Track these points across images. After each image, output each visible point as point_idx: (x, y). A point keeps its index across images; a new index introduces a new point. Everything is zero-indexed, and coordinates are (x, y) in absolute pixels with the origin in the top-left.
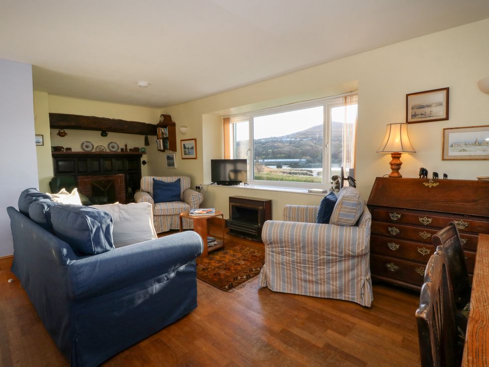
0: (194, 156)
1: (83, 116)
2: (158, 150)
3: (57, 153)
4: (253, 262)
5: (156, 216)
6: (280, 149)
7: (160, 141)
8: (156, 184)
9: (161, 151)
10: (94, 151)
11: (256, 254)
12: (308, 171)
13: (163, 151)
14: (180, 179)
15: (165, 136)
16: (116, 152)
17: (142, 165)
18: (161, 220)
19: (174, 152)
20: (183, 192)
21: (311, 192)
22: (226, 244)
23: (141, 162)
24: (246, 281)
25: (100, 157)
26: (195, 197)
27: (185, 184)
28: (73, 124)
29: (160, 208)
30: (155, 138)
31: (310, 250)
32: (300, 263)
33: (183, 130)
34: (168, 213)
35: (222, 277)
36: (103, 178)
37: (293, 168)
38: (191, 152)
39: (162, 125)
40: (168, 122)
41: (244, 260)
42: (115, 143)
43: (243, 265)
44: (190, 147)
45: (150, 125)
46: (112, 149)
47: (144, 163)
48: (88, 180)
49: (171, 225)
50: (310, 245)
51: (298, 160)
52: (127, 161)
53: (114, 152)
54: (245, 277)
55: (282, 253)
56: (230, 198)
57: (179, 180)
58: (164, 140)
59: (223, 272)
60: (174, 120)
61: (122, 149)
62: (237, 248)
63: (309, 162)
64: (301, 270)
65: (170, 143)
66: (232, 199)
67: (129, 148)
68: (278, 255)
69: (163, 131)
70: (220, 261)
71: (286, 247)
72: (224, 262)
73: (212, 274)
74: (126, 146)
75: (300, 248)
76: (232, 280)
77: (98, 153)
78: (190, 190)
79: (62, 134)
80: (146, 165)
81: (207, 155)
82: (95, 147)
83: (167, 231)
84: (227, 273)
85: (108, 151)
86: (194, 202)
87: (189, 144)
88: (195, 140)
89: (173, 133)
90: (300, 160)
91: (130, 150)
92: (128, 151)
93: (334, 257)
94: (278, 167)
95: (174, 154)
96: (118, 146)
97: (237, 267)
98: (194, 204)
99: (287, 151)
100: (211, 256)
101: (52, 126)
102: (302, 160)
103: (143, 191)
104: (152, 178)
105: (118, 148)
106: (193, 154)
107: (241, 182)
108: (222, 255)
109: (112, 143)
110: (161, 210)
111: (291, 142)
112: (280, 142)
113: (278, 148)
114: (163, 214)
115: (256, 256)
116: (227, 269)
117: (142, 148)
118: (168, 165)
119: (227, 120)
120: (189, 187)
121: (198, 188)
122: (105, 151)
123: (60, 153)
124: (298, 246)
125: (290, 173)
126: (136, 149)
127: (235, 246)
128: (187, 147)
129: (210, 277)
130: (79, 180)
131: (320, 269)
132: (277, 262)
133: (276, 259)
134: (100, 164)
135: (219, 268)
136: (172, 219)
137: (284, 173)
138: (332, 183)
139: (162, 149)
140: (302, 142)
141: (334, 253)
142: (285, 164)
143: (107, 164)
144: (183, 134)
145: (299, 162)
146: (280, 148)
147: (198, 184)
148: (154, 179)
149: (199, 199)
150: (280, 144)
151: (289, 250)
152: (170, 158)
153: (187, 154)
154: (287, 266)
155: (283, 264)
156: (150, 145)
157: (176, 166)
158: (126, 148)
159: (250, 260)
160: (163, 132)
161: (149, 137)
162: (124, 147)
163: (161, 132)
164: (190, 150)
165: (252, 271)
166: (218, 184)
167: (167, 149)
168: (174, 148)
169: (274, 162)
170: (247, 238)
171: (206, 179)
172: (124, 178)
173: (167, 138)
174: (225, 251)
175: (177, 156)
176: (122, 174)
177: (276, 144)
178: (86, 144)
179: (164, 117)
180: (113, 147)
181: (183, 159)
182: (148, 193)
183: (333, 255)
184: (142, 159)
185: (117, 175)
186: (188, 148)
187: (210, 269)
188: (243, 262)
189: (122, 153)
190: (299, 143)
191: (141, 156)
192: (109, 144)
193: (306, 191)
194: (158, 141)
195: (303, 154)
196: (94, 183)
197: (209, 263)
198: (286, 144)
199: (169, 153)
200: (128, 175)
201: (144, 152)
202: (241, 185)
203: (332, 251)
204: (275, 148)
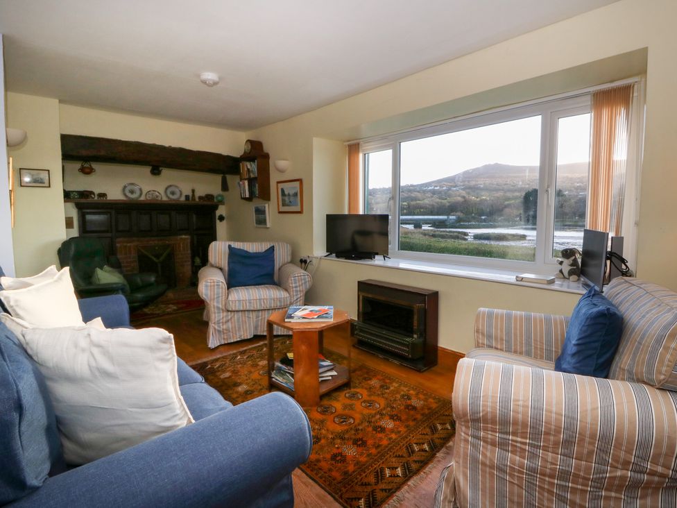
0: (298, 209)
1: (120, 141)
2: (242, 198)
3: (83, 201)
4: (412, 423)
5: (231, 311)
6: (418, 202)
7: (244, 184)
8: (234, 254)
9: (245, 199)
10: (142, 198)
11: (414, 402)
12: (459, 232)
13: (249, 199)
14: (273, 246)
15: (252, 176)
16: (178, 200)
17: (218, 221)
18: (238, 319)
19: (266, 202)
20: (279, 269)
21: (522, 279)
22: (354, 371)
23: (217, 217)
24: (404, 483)
25: (152, 208)
26: (298, 278)
27: (281, 256)
28: (103, 153)
29: (237, 298)
30: (237, 178)
31: (585, 451)
32: (552, 476)
33: (282, 164)
34: (250, 306)
35: (351, 468)
36: (156, 242)
37: (437, 228)
38: (295, 202)
39: (247, 157)
40: (257, 152)
41: (392, 417)
42: (176, 187)
43: (392, 431)
44: (292, 192)
45: (228, 157)
46: (171, 196)
47: (221, 218)
48: (132, 244)
49: (256, 328)
50: (587, 439)
51: (445, 217)
52: (194, 216)
53: (174, 200)
54: (399, 471)
55: (503, 445)
56: (359, 282)
57: (272, 248)
58: (251, 181)
59: (350, 451)
60: (266, 148)
61: (187, 197)
62: (375, 382)
63: (459, 220)
64: (550, 492)
65: (260, 188)
66: (363, 286)
67: (198, 194)
68: (489, 447)
69: (249, 167)
70: (344, 418)
71: (514, 434)
72: (352, 421)
73: (328, 456)
74: (193, 191)
75: (556, 444)
76: (372, 479)
77: (149, 202)
78: (290, 265)
79: (87, 170)
80: (224, 222)
81: (320, 208)
82: (144, 193)
83: (249, 337)
84: (361, 454)
85: (165, 199)
86: (296, 287)
87: (290, 188)
88: (300, 181)
89: (264, 171)
90: (448, 218)
91: (200, 198)
92: (197, 200)
93: (656, 479)
94: (415, 227)
95: (267, 205)
96: (181, 191)
97: (381, 439)
98: (297, 291)
99: (429, 205)
100: (326, 402)
101: (67, 156)
102: (451, 217)
103: (212, 266)
104: (228, 243)
105: (181, 194)
106: (296, 205)
107: (377, 254)
108: (348, 402)
109: (171, 186)
110: (239, 301)
111: (434, 192)
112: (419, 192)
113: (416, 200)
114: (242, 309)
115: (414, 408)
116: (360, 443)
117: (219, 195)
118: (256, 223)
119: (353, 148)
120: (289, 259)
121: (304, 262)
122: (160, 199)
123: (90, 200)
124: (552, 438)
125: (434, 236)
126: (209, 197)
127: (370, 379)
128: (286, 193)
129: (323, 464)
130: (118, 245)
131: (607, 498)
132: (488, 463)
133: (484, 455)
134: (151, 219)
135: (342, 439)
136: (257, 317)
137: (425, 235)
138: (561, 263)
139: (247, 196)
140: (450, 192)
141: (660, 469)
142: (426, 222)
143: (163, 220)
144: (281, 171)
145: (445, 220)
146: (419, 200)
147: (303, 255)
148: (230, 246)
149: (305, 283)
150: (419, 195)
151: (525, 444)
152: (260, 212)
153: (288, 205)
154: (511, 475)
155: (500, 470)
156: (230, 190)
157: (269, 225)
158: (193, 195)
159: (403, 418)
160: (248, 169)
161: (229, 177)
162: (190, 194)
163: (246, 169)
164: (292, 199)
165: (413, 452)
166: (338, 256)
167: (255, 197)
168: (265, 196)
169: (411, 220)
170: (391, 360)
171: (317, 248)
172: (189, 241)
173: (255, 179)
174: (353, 390)
175: (271, 209)
176: (185, 234)
177: (413, 195)
178: (129, 188)
179: (252, 146)
180: (173, 193)
181: (280, 212)
182: (221, 269)
183: (653, 473)
184: (218, 213)
185: (179, 237)
186: (289, 195)
187: (323, 441)
188: (390, 425)
189: (187, 202)
190: (446, 193)
191: (215, 207)
192: (167, 189)
193: (510, 278)
194: (241, 183)
195: (451, 209)
196: (142, 250)
197: (322, 422)
198: (427, 195)
199: (257, 203)
200: (195, 237)
201: (222, 202)
202: (378, 260)
203: (655, 462)
204: (412, 200)
